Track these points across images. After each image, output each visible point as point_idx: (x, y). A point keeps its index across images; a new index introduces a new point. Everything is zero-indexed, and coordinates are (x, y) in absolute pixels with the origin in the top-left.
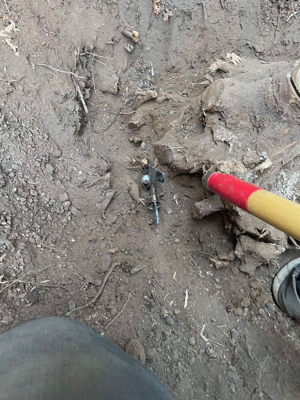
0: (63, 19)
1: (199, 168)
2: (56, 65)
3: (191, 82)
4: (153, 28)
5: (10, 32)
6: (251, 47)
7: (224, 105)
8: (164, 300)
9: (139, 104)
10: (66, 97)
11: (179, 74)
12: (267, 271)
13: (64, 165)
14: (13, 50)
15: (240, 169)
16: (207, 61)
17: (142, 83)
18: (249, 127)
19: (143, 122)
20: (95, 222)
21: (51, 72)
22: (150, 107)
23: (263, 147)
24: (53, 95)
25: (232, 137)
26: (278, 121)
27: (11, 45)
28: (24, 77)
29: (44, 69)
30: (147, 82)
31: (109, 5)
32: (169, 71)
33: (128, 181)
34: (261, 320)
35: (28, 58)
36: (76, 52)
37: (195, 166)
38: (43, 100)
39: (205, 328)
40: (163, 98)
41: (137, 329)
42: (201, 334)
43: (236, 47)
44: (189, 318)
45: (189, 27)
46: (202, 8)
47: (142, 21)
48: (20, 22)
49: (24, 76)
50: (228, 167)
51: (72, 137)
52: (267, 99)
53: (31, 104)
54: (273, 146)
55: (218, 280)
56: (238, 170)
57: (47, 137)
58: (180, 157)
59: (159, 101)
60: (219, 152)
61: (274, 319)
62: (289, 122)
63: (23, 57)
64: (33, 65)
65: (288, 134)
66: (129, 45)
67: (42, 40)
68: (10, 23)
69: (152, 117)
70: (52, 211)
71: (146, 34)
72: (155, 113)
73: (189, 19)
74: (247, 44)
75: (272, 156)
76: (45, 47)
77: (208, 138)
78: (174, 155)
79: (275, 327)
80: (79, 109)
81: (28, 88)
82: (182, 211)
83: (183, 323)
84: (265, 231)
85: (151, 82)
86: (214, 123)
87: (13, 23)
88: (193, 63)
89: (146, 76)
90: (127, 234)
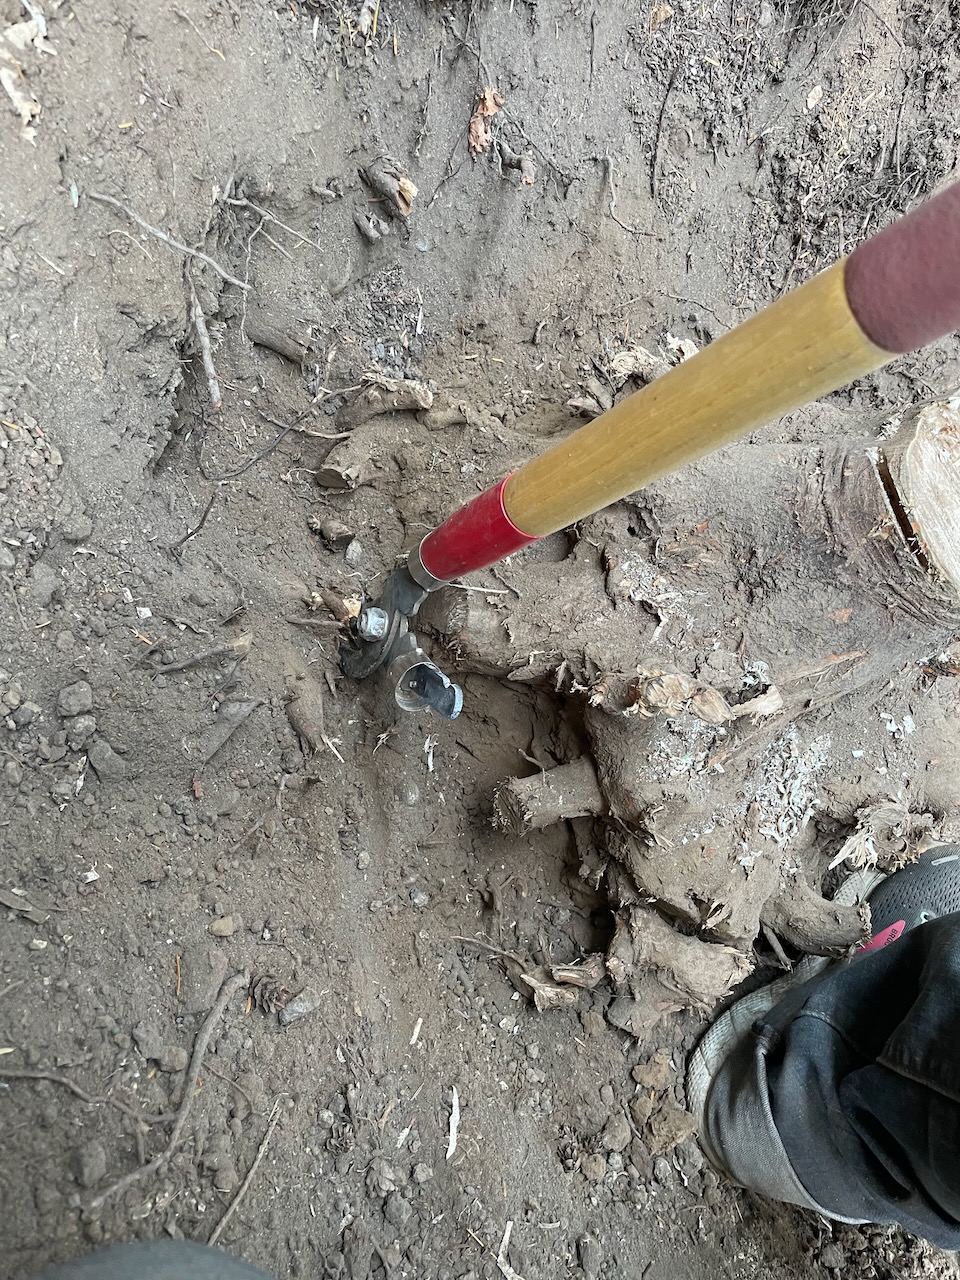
0: (202, 65)
1: (541, 669)
2: (148, 212)
3: (519, 385)
4: (452, 186)
5: (21, 46)
6: (700, 328)
7: (659, 492)
8: (382, 1126)
9: (365, 413)
10: (152, 335)
11: (490, 351)
12: (678, 1030)
13: (91, 573)
14: (19, 115)
15: (714, 709)
16: (580, 334)
17: (381, 347)
18: (726, 576)
19: (368, 477)
20: (166, 808)
21: (127, 234)
22: (399, 434)
23: (759, 646)
24: (113, 313)
25: (668, 595)
26: (823, 580)
27: (17, 96)
28: (30, 225)
29: (107, 215)
30: (398, 348)
31: (349, 72)
32: (466, 334)
33: (287, 665)
34: (659, 1200)
35: (62, 158)
36: (216, 189)
37: (532, 660)
38: (75, 322)
39: (511, 1236)
40: (450, 414)
41: (293, 1244)
42: (501, 1258)
43: (661, 318)
44: (464, 1198)
45: (554, 220)
46: (601, 174)
47: (429, 156)
48: (63, 24)
49: (31, 218)
50: (675, 694)
51: (136, 477)
52: (803, 508)
53: (28, 328)
54: (792, 650)
55: (534, 1052)
56: (706, 708)
57: (60, 462)
58: (490, 622)
59: (435, 422)
60: (621, 631)
61: (696, 1196)
62: (856, 593)
63: (45, 152)
64: (74, 191)
65: (847, 625)
66: (374, 218)
67: (122, 112)
68: (26, 15)
69: (401, 465)
70: (20, 746)
71: (428, 199)
72: (416, 456)
73: (560, 196)
74: (692, 319)
75: (782, 679)
76: (126, 139)
77: (590, 580)
78: (471, 613)
79: (701, 1225)
80: (179, 385)
81: (35, 267)
82: (441, 796)
83: (440, 1217)
84: (720, 906)
85: (408, 351)
86: (611, 537)
87: (38, 20)
88: (540, 328)
89: (398, 328)
90: (272, 865)
